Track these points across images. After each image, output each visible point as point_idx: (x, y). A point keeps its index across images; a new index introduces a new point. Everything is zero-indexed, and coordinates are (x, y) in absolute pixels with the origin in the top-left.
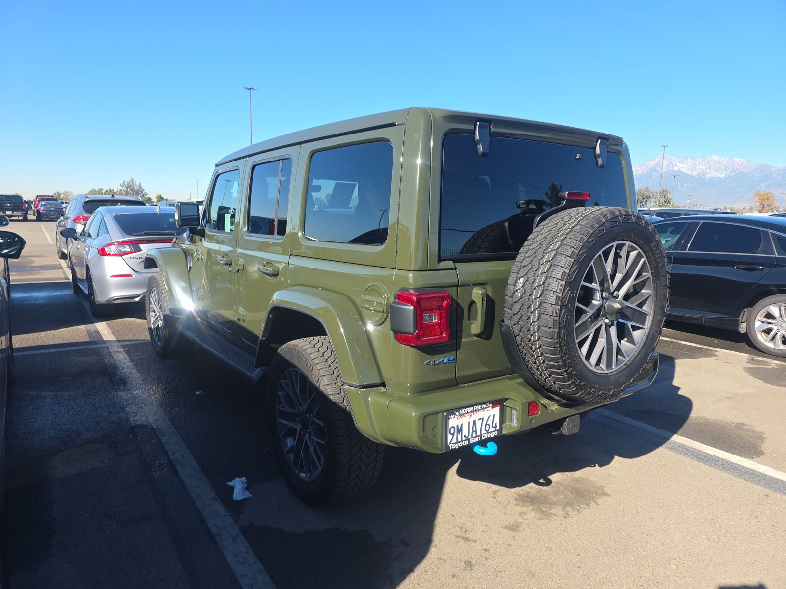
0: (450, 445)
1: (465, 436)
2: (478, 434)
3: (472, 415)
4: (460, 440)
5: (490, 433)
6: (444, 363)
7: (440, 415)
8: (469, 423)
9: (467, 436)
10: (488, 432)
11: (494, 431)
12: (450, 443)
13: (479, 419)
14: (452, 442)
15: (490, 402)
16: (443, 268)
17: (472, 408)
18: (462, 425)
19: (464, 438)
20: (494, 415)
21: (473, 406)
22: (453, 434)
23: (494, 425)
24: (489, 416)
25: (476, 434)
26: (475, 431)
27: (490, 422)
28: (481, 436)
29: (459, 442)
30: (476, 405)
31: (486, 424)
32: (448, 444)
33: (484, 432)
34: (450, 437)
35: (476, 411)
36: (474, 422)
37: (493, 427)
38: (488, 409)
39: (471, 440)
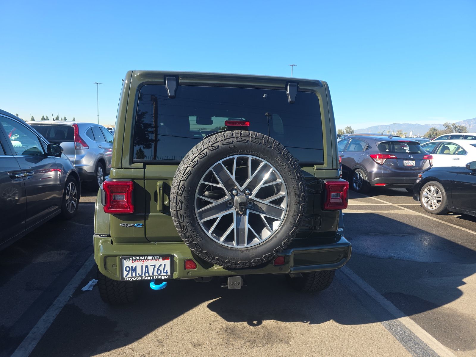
0: (126, 278)
1: (139, 274)
2: (151, 274)
3: (145, 261)
4: (134, 275)
5: (162, 276)
6: (135, 227)
7: (117, 257)
8: (142, 266)
9: (140, 274)
10: (159, 275)
11: (165, 275)
12: (126, 276)
13: (151, 265)
14: (128, 276)
15: (160, 256)
16: (133, 167)
17: (143, 257)
18: (136, 267)
19: (138, 275)
20: (165, 265)
21: (144, 256)
22: (129, 271)
23: (165, 271)
24: (161, 265)
25: (149, 274)
26: (148, 272)
27: (162, 268)
28: (153, 277)
29: (133, 277)
30: (147, 256)
31: (158, 270)
32: (124, 276)
33: (155, 274)
34: (125, 273)
35: (147, 259)
36: (147, 267)
37: (164, 272)
38: (159, 260)
39: (143, 277)
